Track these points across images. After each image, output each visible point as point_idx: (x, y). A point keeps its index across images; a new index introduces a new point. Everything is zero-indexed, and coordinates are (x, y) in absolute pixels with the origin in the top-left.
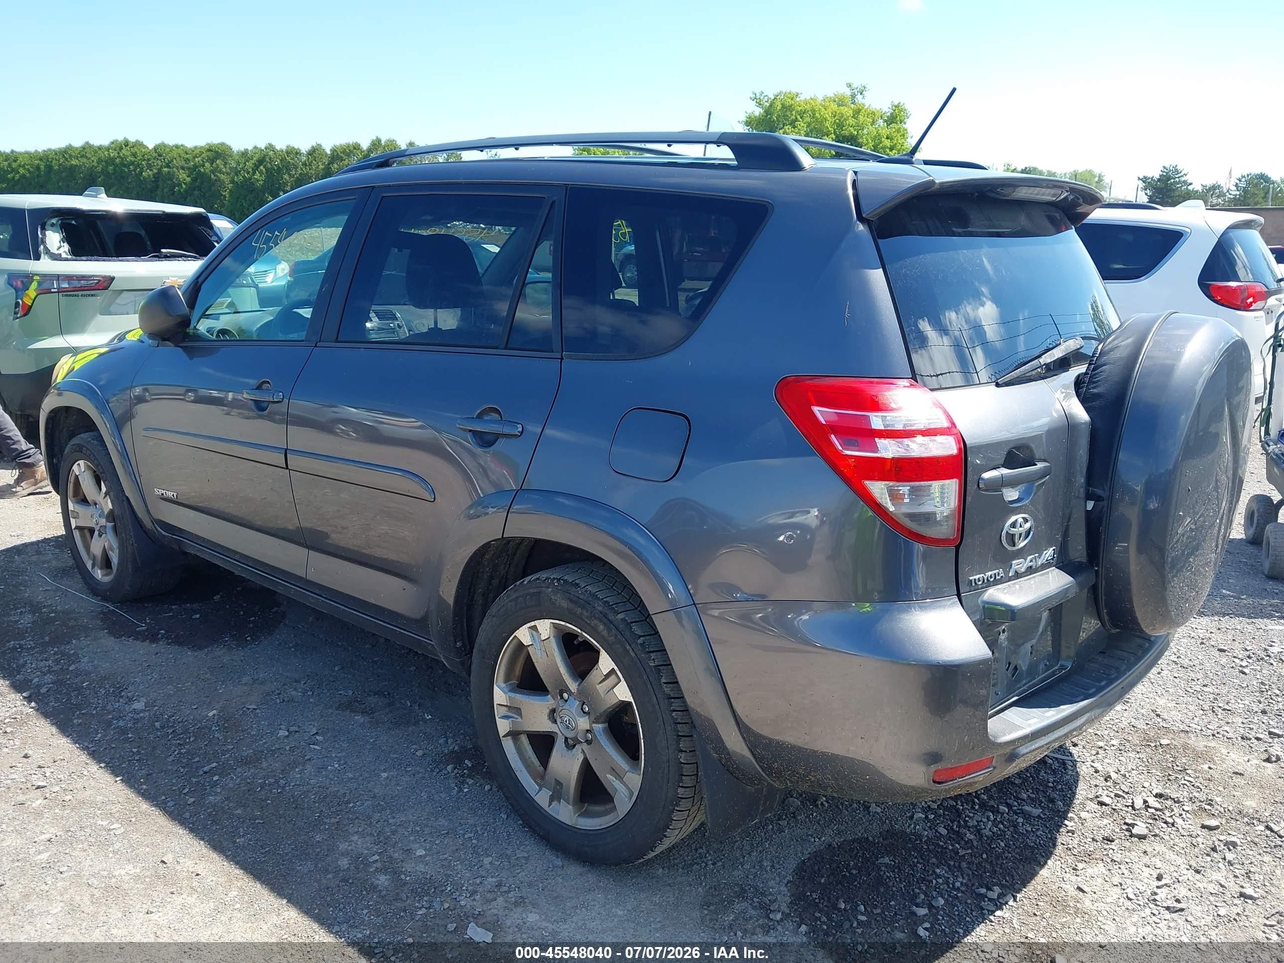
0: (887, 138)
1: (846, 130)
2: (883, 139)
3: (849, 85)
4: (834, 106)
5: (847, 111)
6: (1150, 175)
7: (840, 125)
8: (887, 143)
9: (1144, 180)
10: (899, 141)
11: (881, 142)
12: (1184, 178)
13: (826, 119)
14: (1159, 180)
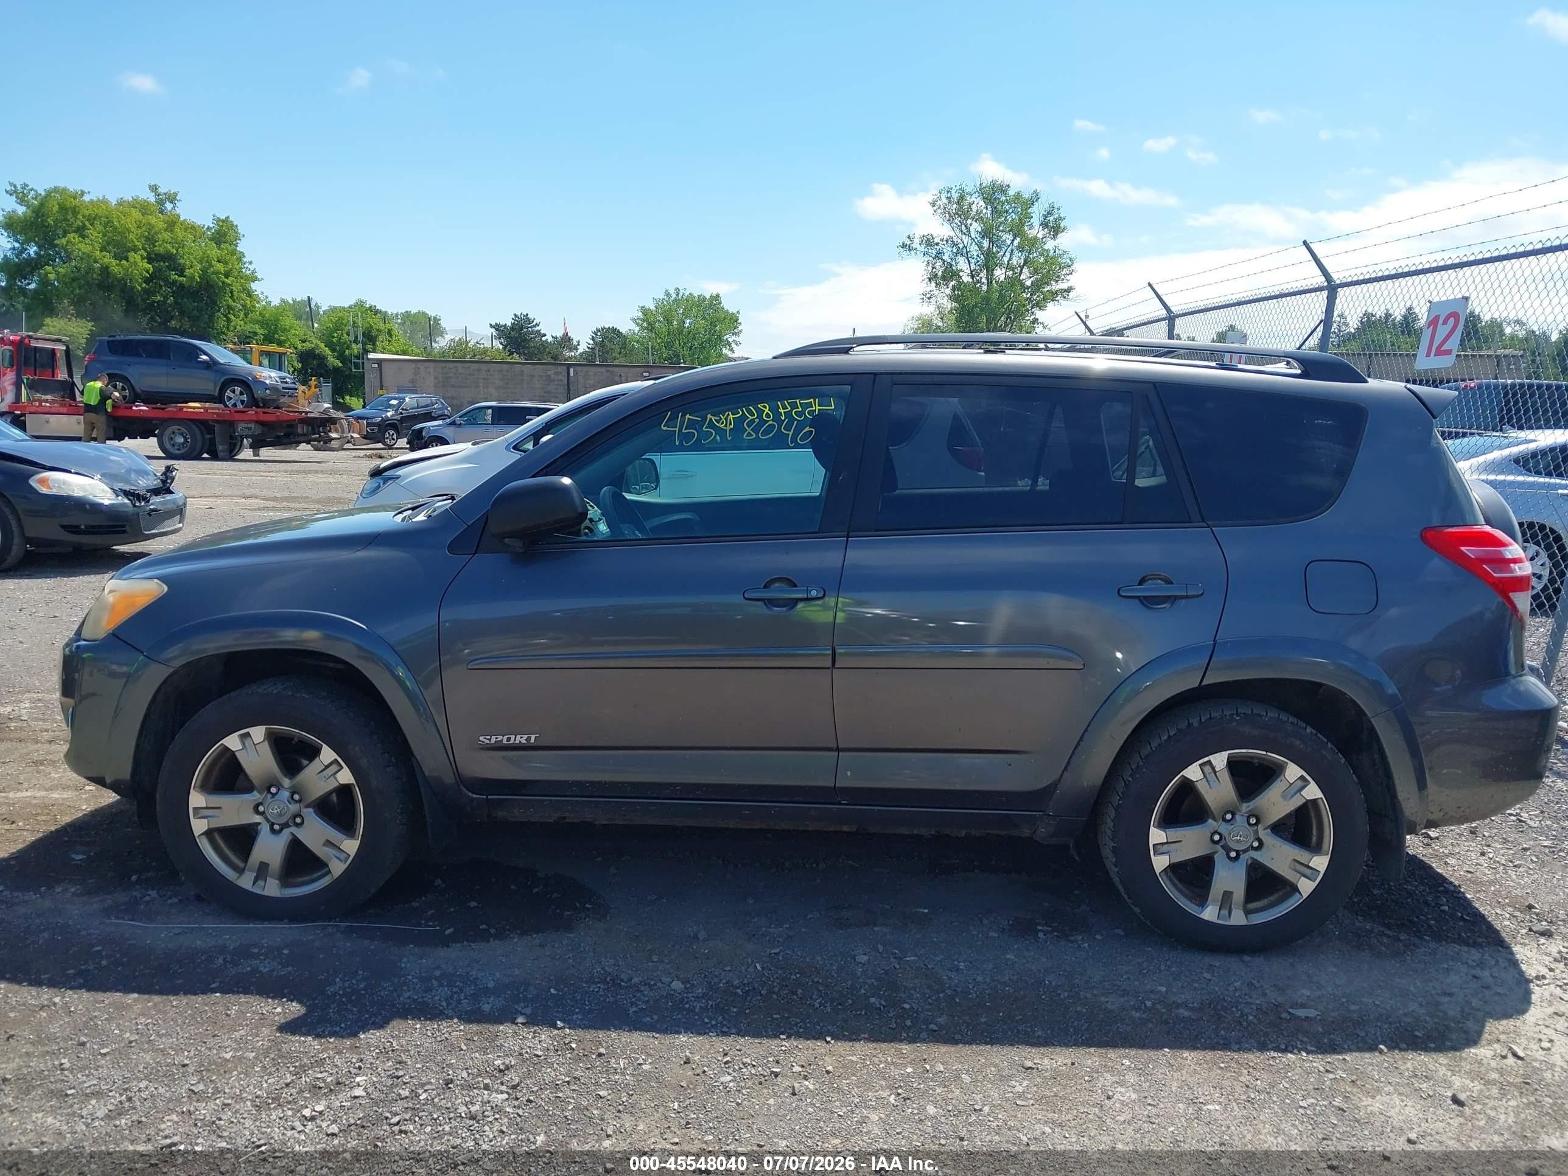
0: (219, 261)
1: (160, 246)
2: (214, 263)
3: (154, 189)
4: (136, 214)
5: (157, 222)
6: (502, 323)
7: (151, 240)
8: (220, 267)
9: (497, 327)
10: (236, 266)
11: (211, 266)
12: (537, 328)
13: (129, 231)
14: (512, 329)
